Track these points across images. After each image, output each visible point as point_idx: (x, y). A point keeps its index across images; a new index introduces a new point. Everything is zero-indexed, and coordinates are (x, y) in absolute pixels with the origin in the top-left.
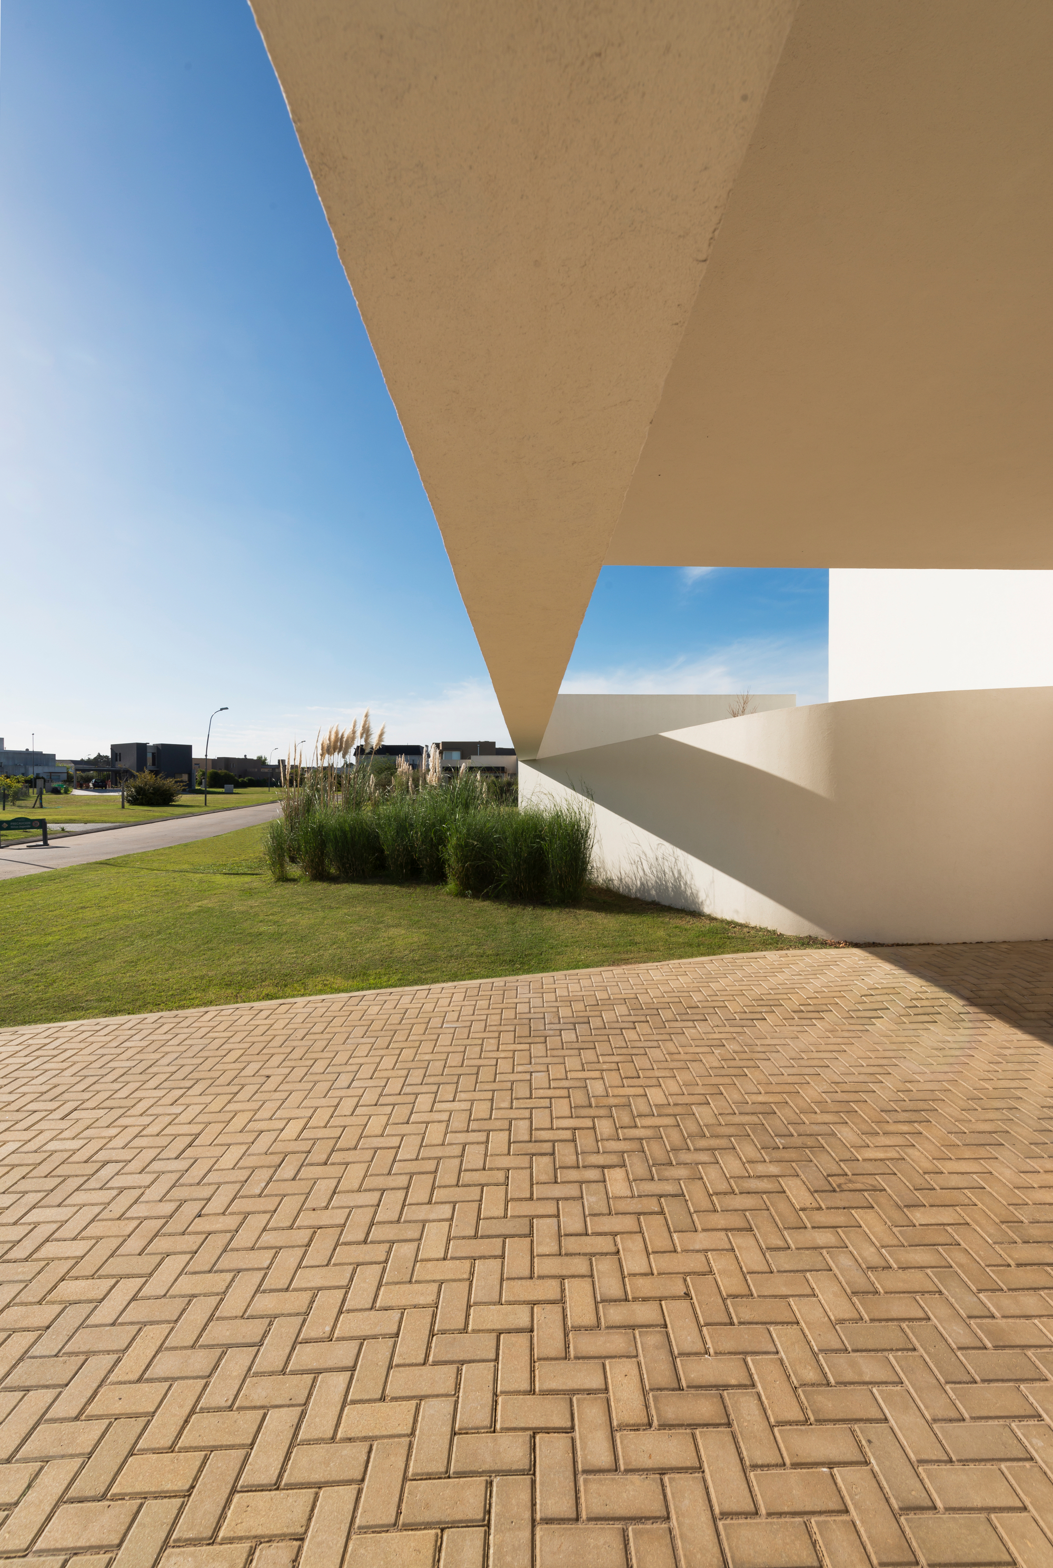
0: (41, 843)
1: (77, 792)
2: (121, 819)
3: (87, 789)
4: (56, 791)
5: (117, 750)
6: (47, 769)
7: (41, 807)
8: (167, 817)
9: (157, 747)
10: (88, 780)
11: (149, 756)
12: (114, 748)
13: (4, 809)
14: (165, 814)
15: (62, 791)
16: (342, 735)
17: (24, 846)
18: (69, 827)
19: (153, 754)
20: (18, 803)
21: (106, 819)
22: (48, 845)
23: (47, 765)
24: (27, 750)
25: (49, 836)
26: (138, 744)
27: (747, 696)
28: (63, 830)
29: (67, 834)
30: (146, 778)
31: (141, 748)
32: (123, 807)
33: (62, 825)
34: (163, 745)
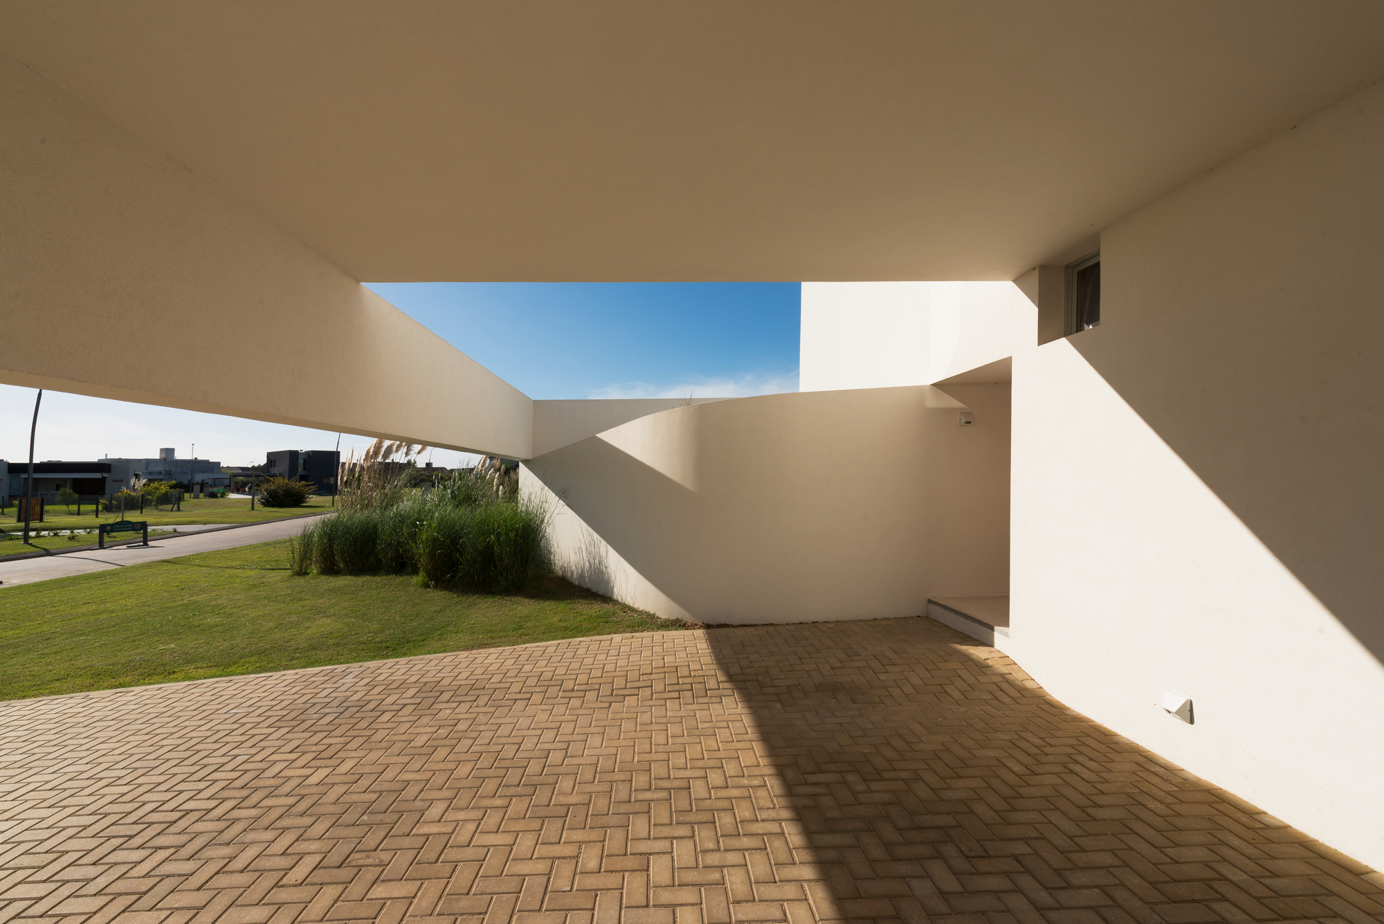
0: (142, 544)
1: (233, 496)
2: (240, 520)
3: (244, 492)
4: (213, 495)
5: (273, 458)
6: (211, 476)
7: (179, 510)
8: (287, 517)
9: (308, 453)
10: (245, 484)
11: (301, 461)
12: (270, 455)
13: (141, 513)
14: (286, 515)
15: (219, 495)
17: (125, 547)
18: (180, 528)
19: (304, 460)
20: (160, 507)
21: (226, 520)
22: (147, 545)
23: (212, 472)
24: (196, 458)
25: (149, 538)
26: (290, 451)
27: (690, 399)
28: (175, 531)
29: (178, 534)
30: (281, 482)
31: (293, 455)
32: (253, 509)
33: (174, 527)
34: (314, 452)
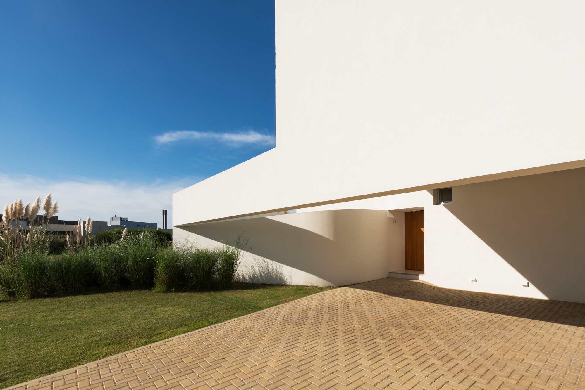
16: (27, 207)
